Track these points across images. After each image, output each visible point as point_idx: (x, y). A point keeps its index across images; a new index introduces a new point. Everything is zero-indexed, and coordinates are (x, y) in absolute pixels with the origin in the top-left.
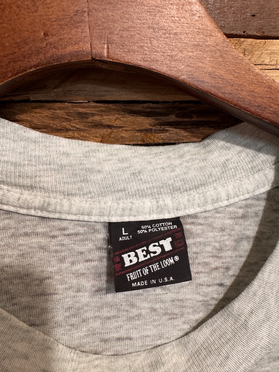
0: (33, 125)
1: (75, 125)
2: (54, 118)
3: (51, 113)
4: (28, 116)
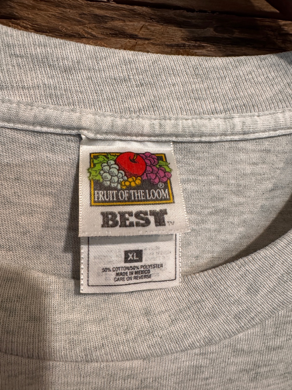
0: (36, 26)
1: (90, 31)
2: (63, 18)
3: (59, 12)
4: (29, 13)
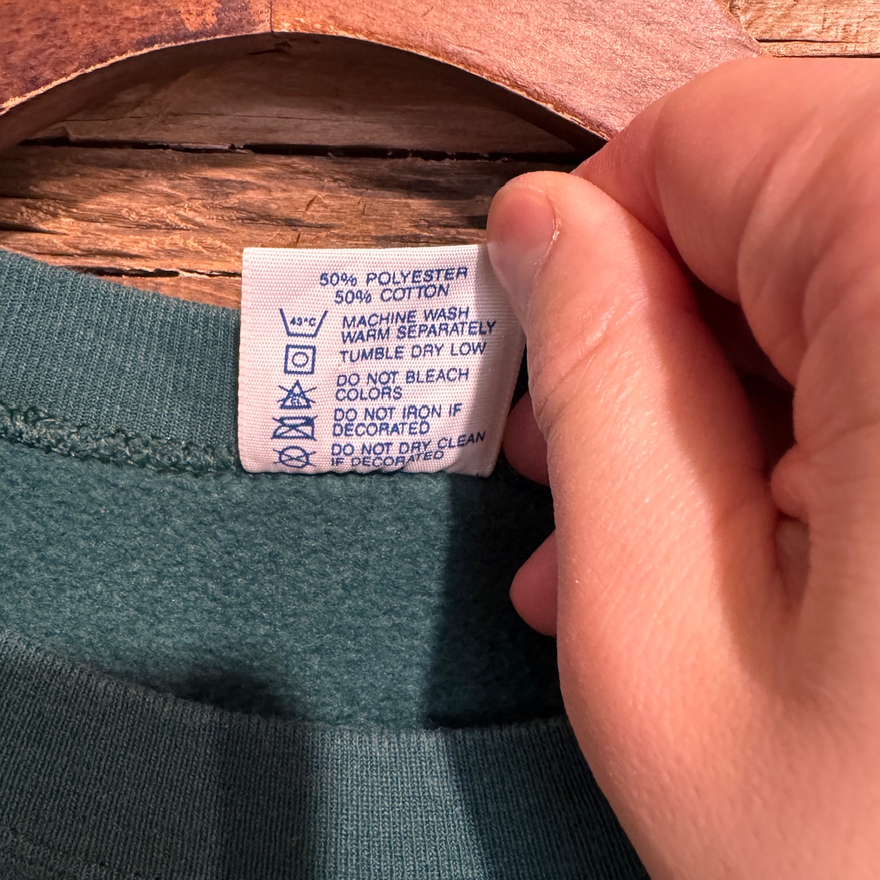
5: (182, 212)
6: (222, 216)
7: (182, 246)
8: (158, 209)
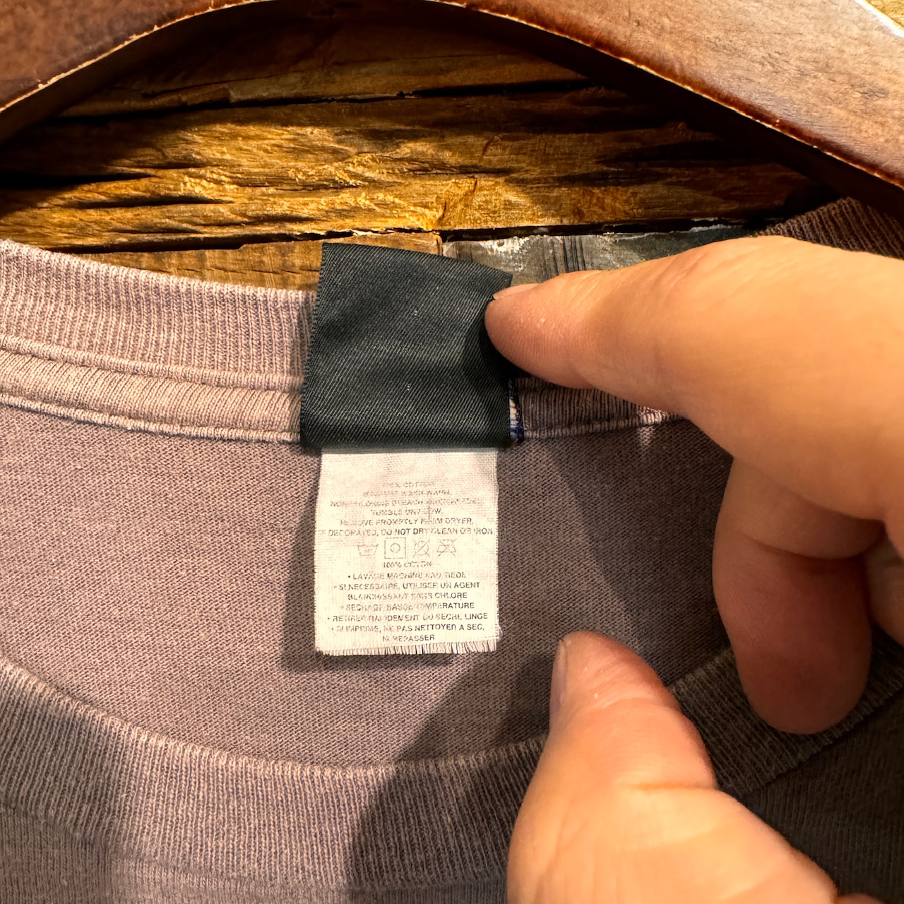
5: (351, 168)
6: (393, 169)
7: (353, 205)
8: (326, 167)
